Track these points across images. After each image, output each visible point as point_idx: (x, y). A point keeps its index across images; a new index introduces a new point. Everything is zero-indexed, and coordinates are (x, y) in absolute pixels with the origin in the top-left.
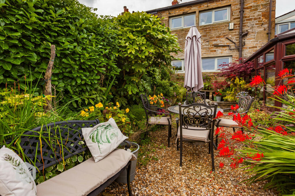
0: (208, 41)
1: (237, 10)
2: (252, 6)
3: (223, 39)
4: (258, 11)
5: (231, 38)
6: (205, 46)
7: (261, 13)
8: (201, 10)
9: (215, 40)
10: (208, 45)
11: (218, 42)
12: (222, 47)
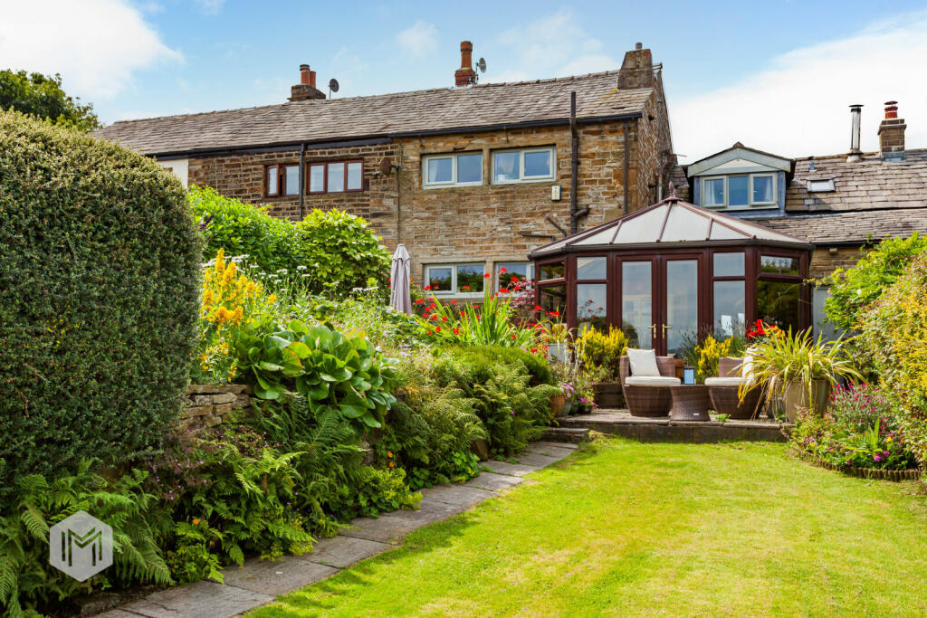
0: (510, 223)
1: (566, 158)
2: (594, 154)
3: (541, 221)
4: (607, 165)
5: (556, 219)
6: (504, 235)
7: (611, 170)
8: (495, 147)
9: (523, 222)
10: (510, 232)
11: (530, 227)
12: (537, 239)
